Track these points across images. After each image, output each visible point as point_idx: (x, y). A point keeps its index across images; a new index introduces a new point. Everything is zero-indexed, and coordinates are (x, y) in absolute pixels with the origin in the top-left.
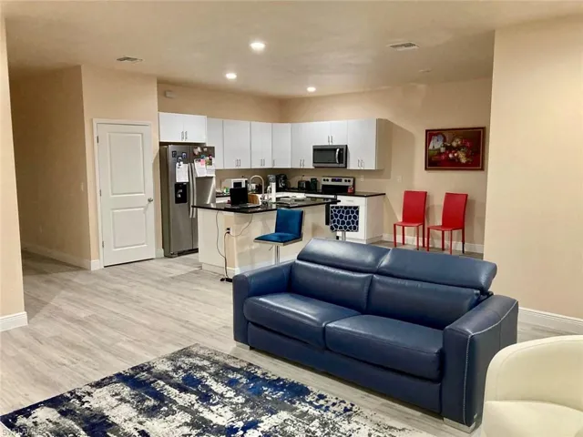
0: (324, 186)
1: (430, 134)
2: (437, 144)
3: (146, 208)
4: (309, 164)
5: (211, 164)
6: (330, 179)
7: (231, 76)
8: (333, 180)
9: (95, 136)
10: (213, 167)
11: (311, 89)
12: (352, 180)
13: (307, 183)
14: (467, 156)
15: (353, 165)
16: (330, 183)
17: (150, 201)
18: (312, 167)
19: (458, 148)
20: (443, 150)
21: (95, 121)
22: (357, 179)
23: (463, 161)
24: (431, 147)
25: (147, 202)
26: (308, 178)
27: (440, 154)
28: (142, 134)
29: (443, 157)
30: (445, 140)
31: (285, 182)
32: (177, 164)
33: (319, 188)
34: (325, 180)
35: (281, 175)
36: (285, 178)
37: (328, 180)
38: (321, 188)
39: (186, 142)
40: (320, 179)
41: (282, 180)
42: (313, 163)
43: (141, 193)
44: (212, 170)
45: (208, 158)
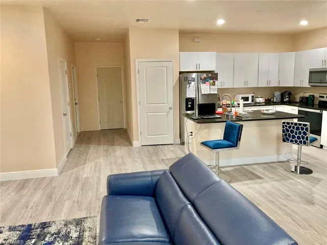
3: (168, 113)
4: (306, 84)
5: (214, 84)
6: (325, 96)
9: (137, 69)
10: (216, 87)
13: (307, 98)
16: (325, 99)
17: (171, 108)
18: (309, 86)
21: (137, 61)
25: (168, 109)
26: (307, 95)
28: (166, 67)
31: (289, 98)
32: (188, 85)
33: (316, 102)
34: (320, 97)
35: (286, 92)
36: (290, 94)
37: (323, 97)
38: (318, 103)
39: (200, 70)
40: (317, 95)
41: (287, 96)
42: (309, 82)
43: (165, 103)
44: (215, 89)
45: (212, 81)
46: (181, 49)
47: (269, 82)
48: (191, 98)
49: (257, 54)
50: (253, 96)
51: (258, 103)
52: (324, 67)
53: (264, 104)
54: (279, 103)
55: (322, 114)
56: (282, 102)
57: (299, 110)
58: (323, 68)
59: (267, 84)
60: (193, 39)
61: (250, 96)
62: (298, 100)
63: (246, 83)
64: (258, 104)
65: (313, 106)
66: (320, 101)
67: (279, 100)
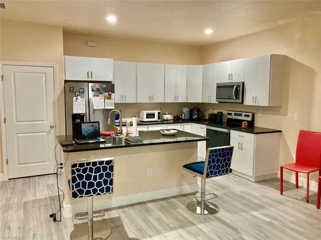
0: (229, 120)
3: (49, 132)
4: (214, 100)
5: (110, 98)
6: (233, 113)
7: (112, 19)
8: (236, 114)
10: (112, 101)
11: (208, 32)
12: (250, 115)
13: (215, 115)
15: (248, 101)
16: (233, 117)
17: (52, 127)
18: (217, 102)
22: (256, 115)
25: (49, 128)
26: (215, 112)
28: (45, 73)
31: (198, 115)
32: (75, 98)
33: (225, 120)
34: (229, 114)
35: (195, 108)
36: (199, 111)
37: (231, 114)
38: (226, 121)
39: (93, 80)
40: (225, 112)
41: (196, 113)
42: (217, 98)
43: (44, 121)
44: (111, 104)
45: (107, 93)
46: (67, 52)
47: (176, 97)
48: (79, 115)
49: (163, 65)
50: (159, 113)
51: (166, 120)
52: (231, 81)
53: (172, 121)
54: (187, 120)
55: (230, 133)
56: (191, 120)
57: (207, 129)
58: (230, 83)
59: (175, 100)
60: (87, 43)
61: (156, 112)
62: (207, 118)
63: (151, 97)
64: (166, 122)
65: (222, 125)
66: (228, 118)
67: (187, 117)
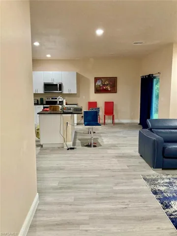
0: (47, 102)
1: (96, 79)
2: (99, 83)
6: (50, 98)
14: (111, 88)
16: (51, 100)
19: (107, 85)
20: (101, 85)
23: (109, 89)
24: (97, 84)
27: (100, 87)
29: (102, 88)
30: (102, 82)
